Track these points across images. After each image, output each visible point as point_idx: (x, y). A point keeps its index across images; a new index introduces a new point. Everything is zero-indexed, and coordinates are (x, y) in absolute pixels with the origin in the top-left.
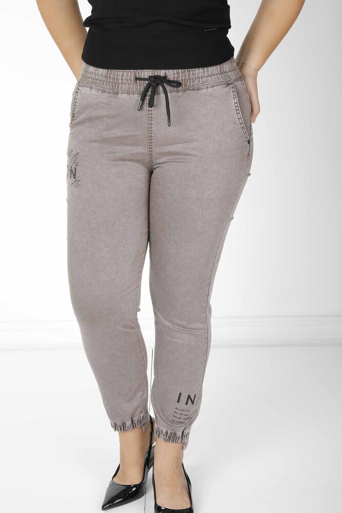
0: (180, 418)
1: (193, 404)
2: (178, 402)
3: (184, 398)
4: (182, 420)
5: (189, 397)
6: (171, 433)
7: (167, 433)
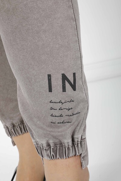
0: (61, 116)
1: (74, 89)
2: (50, 90)
3: (57, 82)
4: (65, 118)
5: (64, 78)
6: (55, 145)
7: (49, 145)
